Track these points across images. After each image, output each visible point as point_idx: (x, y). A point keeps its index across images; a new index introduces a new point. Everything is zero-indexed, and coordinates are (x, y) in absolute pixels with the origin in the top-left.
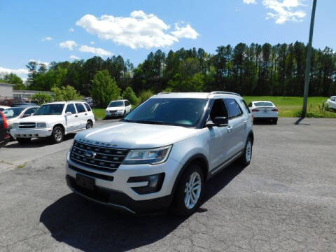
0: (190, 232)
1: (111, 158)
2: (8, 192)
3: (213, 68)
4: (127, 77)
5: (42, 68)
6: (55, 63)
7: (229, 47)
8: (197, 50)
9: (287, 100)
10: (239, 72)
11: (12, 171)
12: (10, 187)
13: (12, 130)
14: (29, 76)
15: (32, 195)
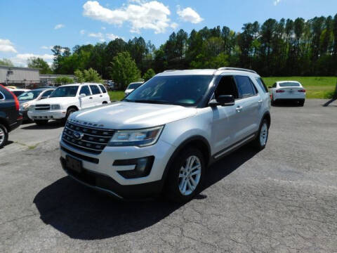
0: (182, 221)
1: (97, 140)
2: (13, 172)
3: (237, 48)
4: (149, 59)
5: (67, 53)
6: (78, 46)
7: (256, 23)
8: (221, 29)
9: (319, 80)
10: (267, 51)
11: (23, 151)
12: (16, 167)
13: (29, 112)
14: (55, 60)
15: (34, 175)
